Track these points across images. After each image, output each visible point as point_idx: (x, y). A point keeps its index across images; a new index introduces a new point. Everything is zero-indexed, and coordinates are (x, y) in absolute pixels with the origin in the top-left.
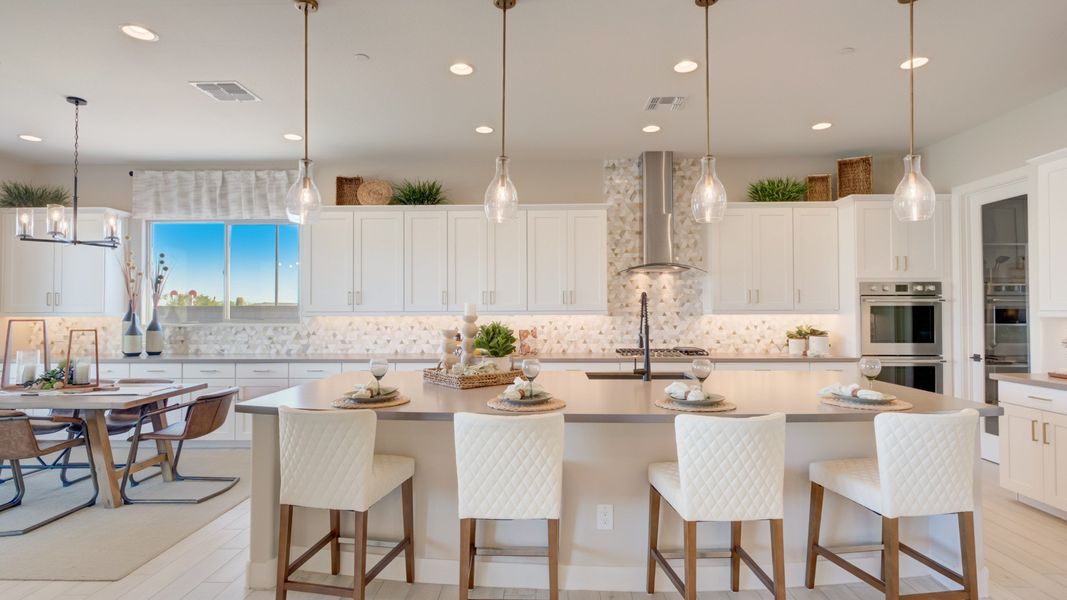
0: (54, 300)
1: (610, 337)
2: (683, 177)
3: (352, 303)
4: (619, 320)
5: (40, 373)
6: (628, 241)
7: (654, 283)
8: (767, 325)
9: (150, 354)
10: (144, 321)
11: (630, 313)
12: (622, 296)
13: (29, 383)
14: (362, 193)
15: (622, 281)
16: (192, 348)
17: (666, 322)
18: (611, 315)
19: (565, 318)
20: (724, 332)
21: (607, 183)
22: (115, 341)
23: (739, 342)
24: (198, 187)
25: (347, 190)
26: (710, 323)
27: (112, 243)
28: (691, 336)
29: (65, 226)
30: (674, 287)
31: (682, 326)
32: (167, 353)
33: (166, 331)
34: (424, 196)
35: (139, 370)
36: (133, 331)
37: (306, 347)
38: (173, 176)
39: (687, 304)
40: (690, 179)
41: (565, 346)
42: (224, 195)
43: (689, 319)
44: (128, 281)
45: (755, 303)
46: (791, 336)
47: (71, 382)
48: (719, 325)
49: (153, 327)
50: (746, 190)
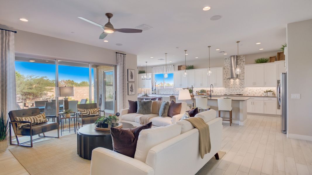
0: (144, 86)
1: (226, 92)
2: (241, 59)
3: (180, 86)
4: (227, 89)
5: (144, 95)
6: (229, 73)
7: (235, 81)
8: (261, 90)
9: (155, 93)
10: (154, 89)
11: (230, 87)
12: (228, 84)
13: (143, 96)
14: (182, 68)
15: (228, 81)
16: (160, 93)
17: (237, 89)
18: (226, 88)
19: (217, 88)
20: (251, 91)
21: (225, 62)
22: (151, 92)
23: (254, 93)
24: (160, 69)
25: (180, 68)
26: (247, 89)
27: (150, 79)
28: (243, 92)
29: (145, 77)
30: (239, 82)
31: (241, 90)
32: (157, 93)
33: (157, 90)
34: (191, 68)
35: (154, 95)
36: (153, 90)
37: (175, 93)
38: (157, 67)
39: (242, 85)
40: (243, 59)
41: (217, 93)
42: (163, 70)
43: (242, 89)
44: (152, 83)
45: (255, 85)
46: (265, 92)
47: (147, 96)
48: (249, 89)
49: (155, 90)
50: (254, 61)
